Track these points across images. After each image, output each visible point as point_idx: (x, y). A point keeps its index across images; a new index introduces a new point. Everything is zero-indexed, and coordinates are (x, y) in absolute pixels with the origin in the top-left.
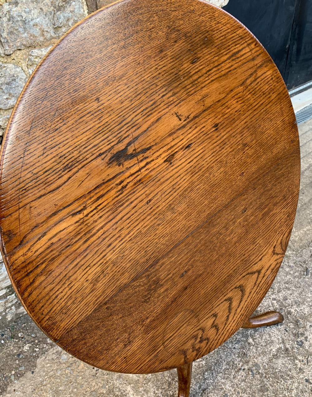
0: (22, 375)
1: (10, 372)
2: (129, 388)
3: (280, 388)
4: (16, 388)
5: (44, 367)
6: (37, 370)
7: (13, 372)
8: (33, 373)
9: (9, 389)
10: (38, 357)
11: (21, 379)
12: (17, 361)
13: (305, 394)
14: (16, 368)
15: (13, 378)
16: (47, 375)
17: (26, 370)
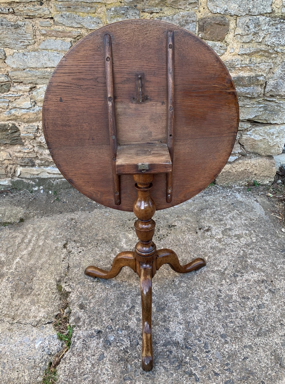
0: (84, 211)
1: (81, 207)
2: (124, 240)
3: (201, 284)
4: (78, 214)
5: (96, 213)
6: (92, 212)
7: (82, 208)
8: (89, 212)
9: (75, 212)
10: (96, 208)
11: (83, 212)
12: (87, 205)
13: (212, 294)
14: (84, 207)
15: (80, 209)
16: (94, 216)
17: (88, 210)
